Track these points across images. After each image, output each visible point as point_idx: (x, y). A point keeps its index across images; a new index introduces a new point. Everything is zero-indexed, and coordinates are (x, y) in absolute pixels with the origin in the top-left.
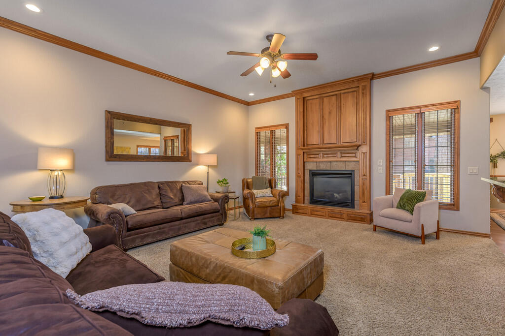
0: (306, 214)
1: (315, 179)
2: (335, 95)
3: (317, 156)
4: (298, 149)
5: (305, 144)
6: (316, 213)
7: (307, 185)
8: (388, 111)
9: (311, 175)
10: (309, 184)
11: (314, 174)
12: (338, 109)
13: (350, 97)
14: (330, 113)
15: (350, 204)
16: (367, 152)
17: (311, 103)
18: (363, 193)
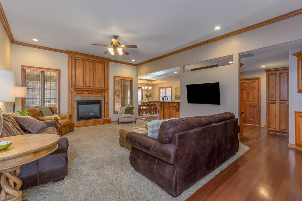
0: (79, 126)
1: (80, 106)
2: (93, 62)
3: (83, 93)
5: (75, 85)
8: (114, 76)
9: (78, 104)
10: (76, 109)
11: (80, 103)
12: (94, 70)
13: (100, 66)
14: (90, 70)
15: (100, 117)
16: (108, 92)
17: (78, 62)
18: (107, 111)
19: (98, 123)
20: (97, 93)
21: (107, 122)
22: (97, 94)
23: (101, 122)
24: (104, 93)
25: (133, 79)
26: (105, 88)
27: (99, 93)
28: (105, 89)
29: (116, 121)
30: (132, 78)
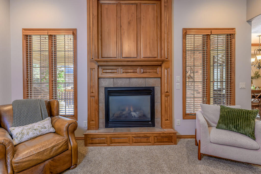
0: (104, 143)
1: (111, 98)
2: (135, 4)
3: (115, 71)
4: (90, 61)
5: (100, 56)
6: (117, 140)
7: (102, 106)
8: (184, 29)
9: (107, 93)
10: (104, 104)
11: (110, 92)
12: (139, 20)
13: (150, 9)
14: (129, 23)
15: (151, 123)
16: (169, 68)
17: (107, 9)
18: (166, 111)
19: (145, 140)
20: (145, 71)
21: (165, 140)
22: (143, 72)
23: (151, 139)
24: (159, 69)
25: (236, 30)
26: (161, 58)
27: (148, 71)
28: (163, 59)
29: (191, 137)
30: (233, 29)
